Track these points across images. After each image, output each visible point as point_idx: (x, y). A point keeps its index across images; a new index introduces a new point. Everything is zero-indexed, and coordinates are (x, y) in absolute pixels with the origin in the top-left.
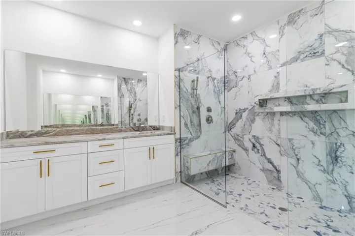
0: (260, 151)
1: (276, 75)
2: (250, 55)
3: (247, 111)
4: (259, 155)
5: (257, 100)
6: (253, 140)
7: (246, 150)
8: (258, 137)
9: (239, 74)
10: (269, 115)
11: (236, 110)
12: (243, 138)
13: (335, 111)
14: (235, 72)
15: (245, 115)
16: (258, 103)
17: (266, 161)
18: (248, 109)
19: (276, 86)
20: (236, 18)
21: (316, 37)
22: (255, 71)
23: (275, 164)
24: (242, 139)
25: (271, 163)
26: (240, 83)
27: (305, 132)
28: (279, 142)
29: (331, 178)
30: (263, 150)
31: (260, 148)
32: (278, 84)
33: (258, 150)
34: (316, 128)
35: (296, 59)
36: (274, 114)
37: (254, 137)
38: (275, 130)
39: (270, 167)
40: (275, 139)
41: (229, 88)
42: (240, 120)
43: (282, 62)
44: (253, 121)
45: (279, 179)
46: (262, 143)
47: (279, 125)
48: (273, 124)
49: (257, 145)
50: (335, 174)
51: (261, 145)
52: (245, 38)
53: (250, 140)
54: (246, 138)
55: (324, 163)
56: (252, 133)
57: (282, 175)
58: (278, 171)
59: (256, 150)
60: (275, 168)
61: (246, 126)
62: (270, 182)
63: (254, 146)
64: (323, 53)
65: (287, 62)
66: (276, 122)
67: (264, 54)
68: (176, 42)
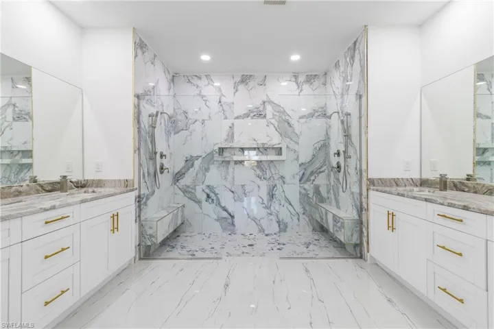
0: (215, 201)
1: (231, 125)
2: (204, 98)
3: (200, 159)
4: (214, 205)
5: (216, 148)
6: (207, 191)
7: (199, 202)
8: (213, 187)
9: (190, 116)
10: (224, 164)
11: (187, 158)
12: (195, 189)
13: (272, 161)
14: (185, 112)
15: (197, 163)
16: (217, 151)
17: (221, 210)
18: (201, 156)
19: (231, 137)
20: (205, 58)
21: (261, 102)
22: (210, 117)
23: (230, 211)
24: (193, 191)
25: (226, 210)
26: (192, 127)
27: (254, 178)
28: (233, 190)
29: (269, 212)
30: (218, 199)
31: (215, 198)
32: (233, 134)
33: (213, 200)
34: (261, 174)
35: (247, 116)
36: (228, 162)
37: (208, 186)
38: (229, 178)
39: (225, 214)
40: (229, 186)
41: (176, 130)
42: (191, 169)
43: (236, 115)
44: (207, 170)
45: (233, 224)
46: (217, 192)
47: (233, 173)
48: (228, 173)
49: (212, 195)
50: (272, 208)
51: (216, 195)
52: (200, 78)
53: (203, 190)
54: (199, 189)
55: (265, 202)
56: (207, 183)
57: (236, 220)
58: (233, 217)
59: (210, 200)
60: (230, 214)
61: (199, 176)
62: (224, 229)
63: (208, 196)
64: (265, 117)
65: (240, 116)
66: (230, 170)
67: (220, 102)
68: (136, 56)
